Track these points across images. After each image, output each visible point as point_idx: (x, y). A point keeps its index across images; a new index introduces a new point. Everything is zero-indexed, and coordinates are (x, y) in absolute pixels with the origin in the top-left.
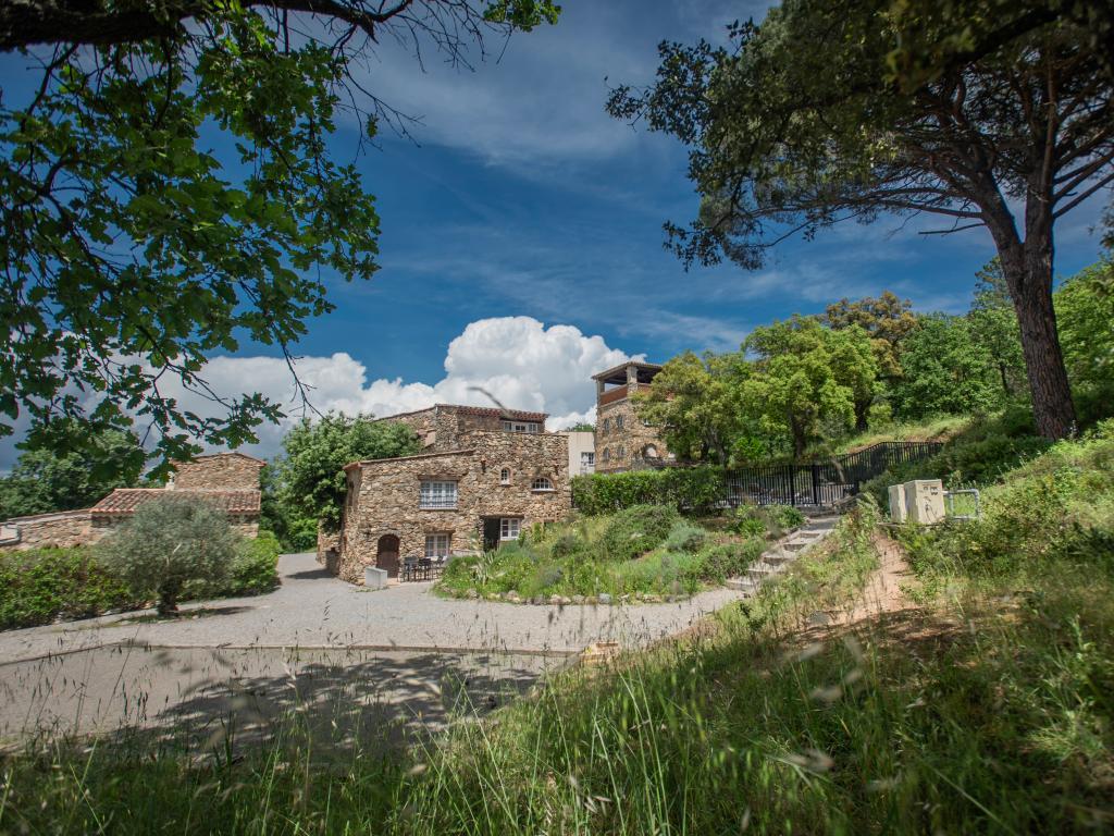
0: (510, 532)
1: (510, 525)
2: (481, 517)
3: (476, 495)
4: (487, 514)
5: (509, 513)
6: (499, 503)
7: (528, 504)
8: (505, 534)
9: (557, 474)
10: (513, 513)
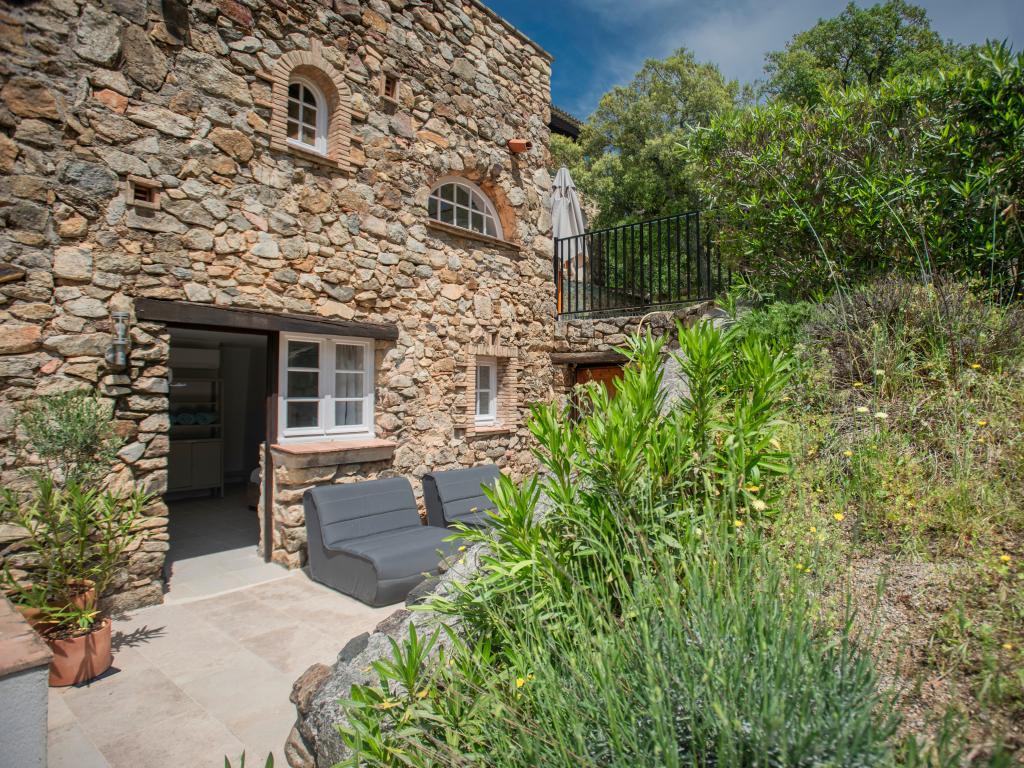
0: (327, 405)
1: (327, 368)
2: (146, 309)
3: (114, 159)
4: (196, 292)
5: (326, 308)
6: (269, 246)
7: (417, 277)
8: (304, 416)
9: (518, 183)
10: (347, 312)
